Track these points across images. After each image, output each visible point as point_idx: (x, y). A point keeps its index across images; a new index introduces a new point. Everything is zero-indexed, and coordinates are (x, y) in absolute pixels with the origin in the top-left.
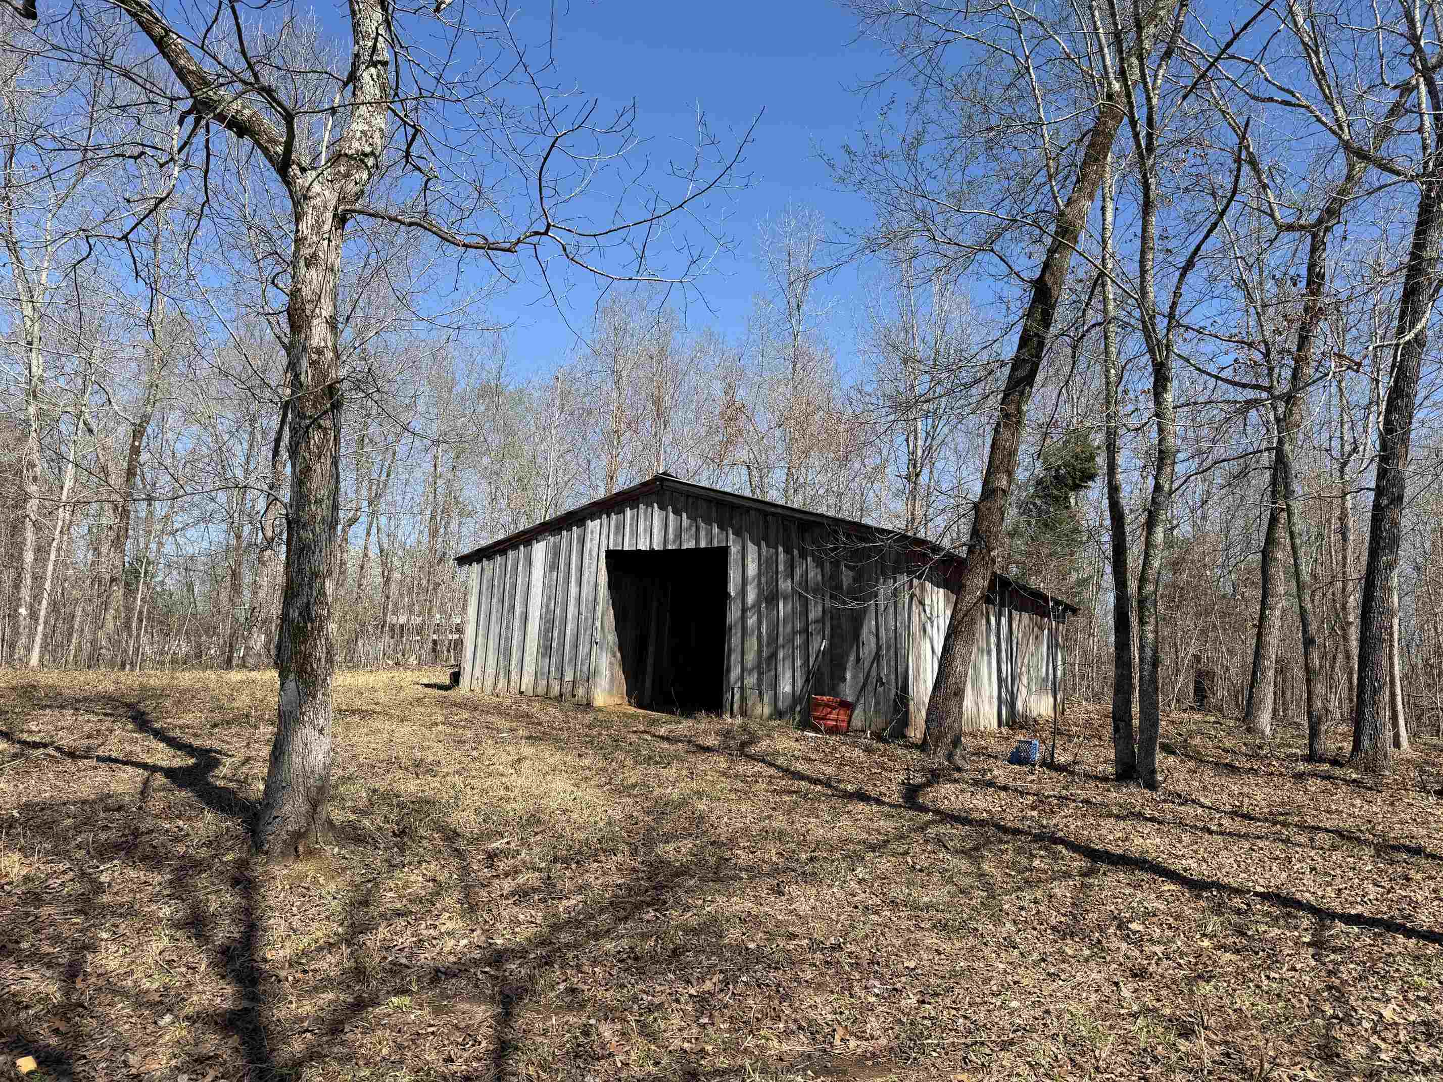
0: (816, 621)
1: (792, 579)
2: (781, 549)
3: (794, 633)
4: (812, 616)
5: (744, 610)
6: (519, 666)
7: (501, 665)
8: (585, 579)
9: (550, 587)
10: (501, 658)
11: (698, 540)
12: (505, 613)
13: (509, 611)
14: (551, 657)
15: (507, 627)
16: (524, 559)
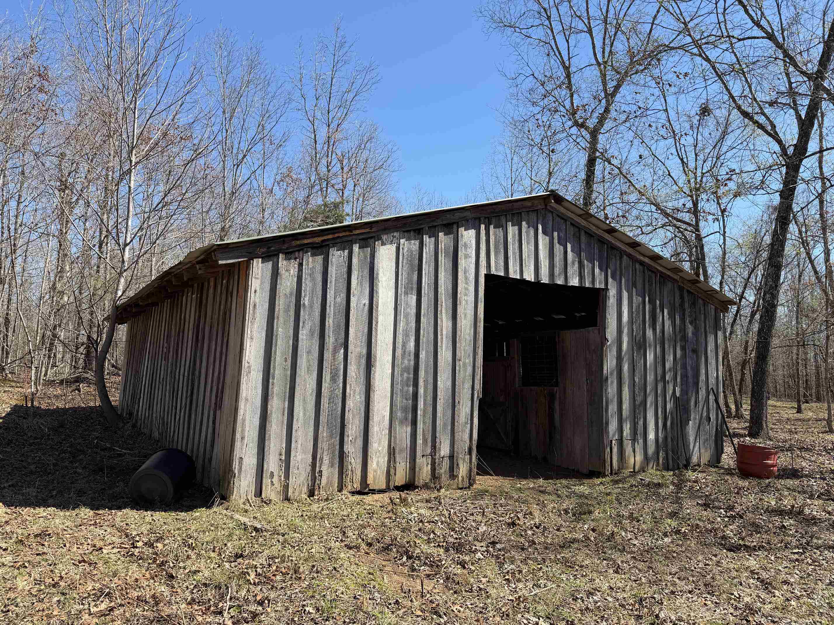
0: (670, 370)
1: (655, 328)
2: (647, 299)
3: (656, 381)
4: (667, 365)
5: (619, 359)
6: (360, 442)
7: (323, 445)
8: (460, 310)
9: (406, 316)
10: (324, 433)
11: (581, 277)
12: (328, 355)
13: (335, 351)
14: (414, 423)
15: (334, 379)
16: (361, 268)
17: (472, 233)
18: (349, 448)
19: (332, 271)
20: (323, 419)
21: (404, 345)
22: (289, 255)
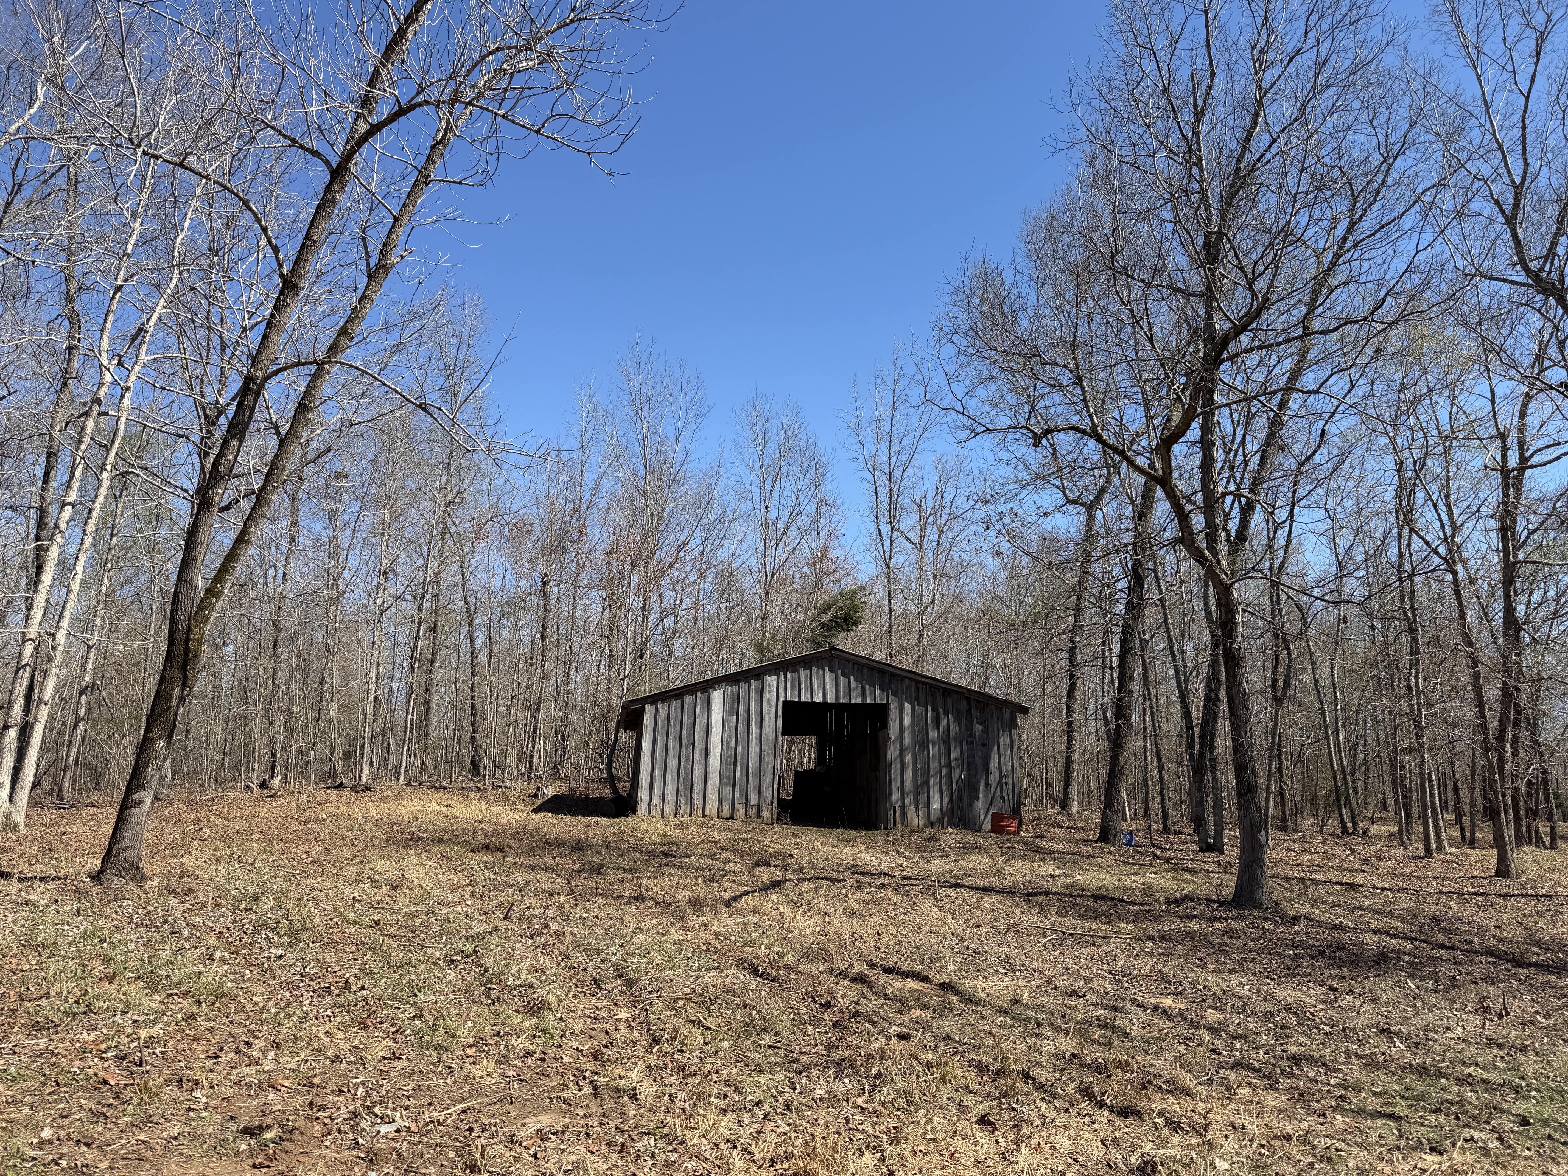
0: (956, 759)
1: (938, 729)
2: (929, 708)
3: (941, 767)
4: (953, 756)
5: (902, 750)
6: (702, 794)
7: (682, 793)
8: (765, 723)
9: (730, 728)
10: (681, 787)
11: (864, 698)
12: (684, 749)
13: (687, 747)
14: (734, 786)
15: (687, 761)
16: (702, 704)
17: (774, 678)
18: (695, 796)
19: (686, 706)
20: (681, 780)
21: (728, 744)
22: (663, 701)
